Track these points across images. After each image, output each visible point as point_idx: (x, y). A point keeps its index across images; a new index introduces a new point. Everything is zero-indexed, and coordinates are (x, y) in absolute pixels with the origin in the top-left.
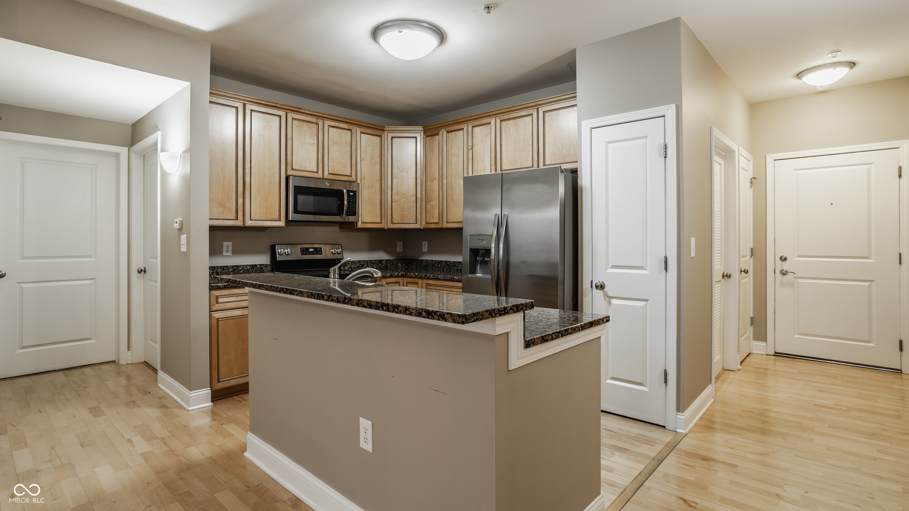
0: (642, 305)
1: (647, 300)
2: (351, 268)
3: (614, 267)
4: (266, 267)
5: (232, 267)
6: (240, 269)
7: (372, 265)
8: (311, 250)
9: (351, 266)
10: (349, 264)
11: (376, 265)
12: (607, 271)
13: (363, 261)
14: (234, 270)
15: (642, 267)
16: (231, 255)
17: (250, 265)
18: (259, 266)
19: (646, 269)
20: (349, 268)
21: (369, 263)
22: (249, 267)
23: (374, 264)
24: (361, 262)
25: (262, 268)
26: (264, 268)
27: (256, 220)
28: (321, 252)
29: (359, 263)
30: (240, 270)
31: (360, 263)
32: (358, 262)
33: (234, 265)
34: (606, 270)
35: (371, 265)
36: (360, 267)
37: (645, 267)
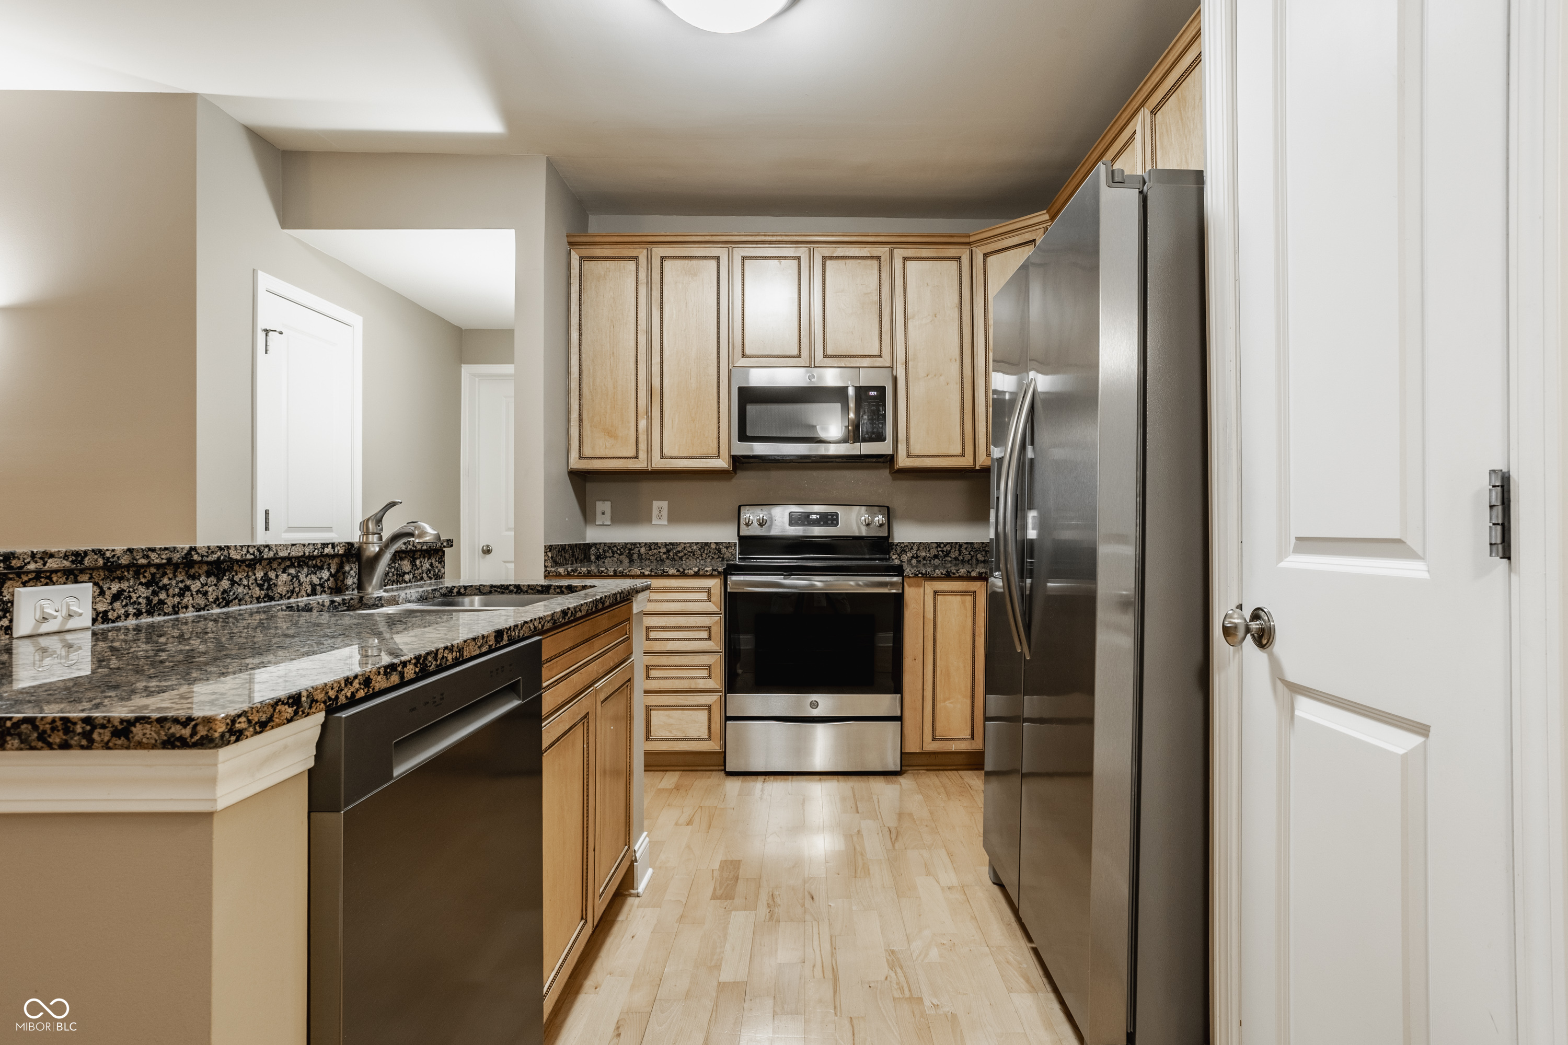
0: (1401, 751)
1: (1422, 730)
2: (917, 557)
3: (1307, 544)
4: (727, 548)
5: (666, 545)
6: (680, 549)
7: (972, 553)
8: (813, 517)
9: (916, 553)
10: (912, 548)
11: (984, 553)
12: (1282, 565)
13: (948, 543)
14: (668, 551)
15: (1399, 541)
16: (666, 524)
17: (697, 544)
18: (713, 546)
19: (1420, 553)
20: (913, 557)
21: (966, 549)
22: (695, 547)
23: (977, 550)
24: (942, 546)
25: (719, 551)
26: (724, 550)
27: (671, 458)
28: (835, 522)
29: (937, 548)
30: (679, 552)
31: (940, 547)
32: (935, 545)
33: (668, 541)
34: (1280, 559)
35: (970, 554)
36: (941, 557)
37: (1413, 542)
